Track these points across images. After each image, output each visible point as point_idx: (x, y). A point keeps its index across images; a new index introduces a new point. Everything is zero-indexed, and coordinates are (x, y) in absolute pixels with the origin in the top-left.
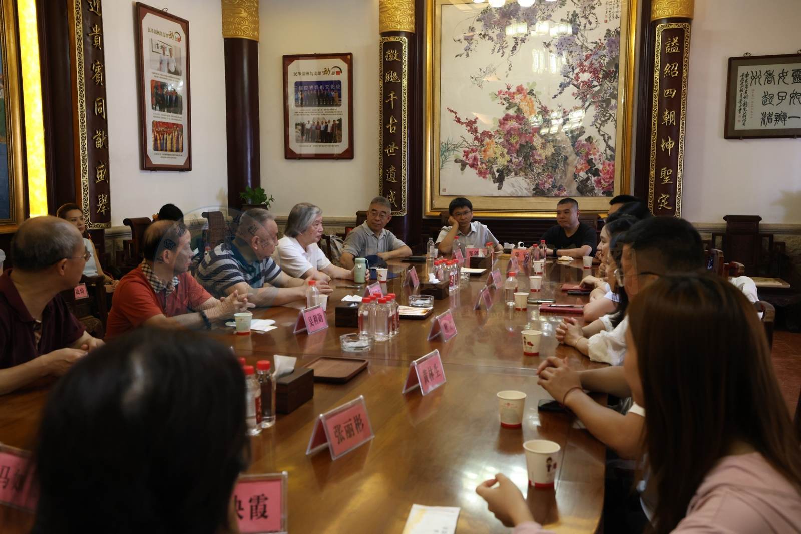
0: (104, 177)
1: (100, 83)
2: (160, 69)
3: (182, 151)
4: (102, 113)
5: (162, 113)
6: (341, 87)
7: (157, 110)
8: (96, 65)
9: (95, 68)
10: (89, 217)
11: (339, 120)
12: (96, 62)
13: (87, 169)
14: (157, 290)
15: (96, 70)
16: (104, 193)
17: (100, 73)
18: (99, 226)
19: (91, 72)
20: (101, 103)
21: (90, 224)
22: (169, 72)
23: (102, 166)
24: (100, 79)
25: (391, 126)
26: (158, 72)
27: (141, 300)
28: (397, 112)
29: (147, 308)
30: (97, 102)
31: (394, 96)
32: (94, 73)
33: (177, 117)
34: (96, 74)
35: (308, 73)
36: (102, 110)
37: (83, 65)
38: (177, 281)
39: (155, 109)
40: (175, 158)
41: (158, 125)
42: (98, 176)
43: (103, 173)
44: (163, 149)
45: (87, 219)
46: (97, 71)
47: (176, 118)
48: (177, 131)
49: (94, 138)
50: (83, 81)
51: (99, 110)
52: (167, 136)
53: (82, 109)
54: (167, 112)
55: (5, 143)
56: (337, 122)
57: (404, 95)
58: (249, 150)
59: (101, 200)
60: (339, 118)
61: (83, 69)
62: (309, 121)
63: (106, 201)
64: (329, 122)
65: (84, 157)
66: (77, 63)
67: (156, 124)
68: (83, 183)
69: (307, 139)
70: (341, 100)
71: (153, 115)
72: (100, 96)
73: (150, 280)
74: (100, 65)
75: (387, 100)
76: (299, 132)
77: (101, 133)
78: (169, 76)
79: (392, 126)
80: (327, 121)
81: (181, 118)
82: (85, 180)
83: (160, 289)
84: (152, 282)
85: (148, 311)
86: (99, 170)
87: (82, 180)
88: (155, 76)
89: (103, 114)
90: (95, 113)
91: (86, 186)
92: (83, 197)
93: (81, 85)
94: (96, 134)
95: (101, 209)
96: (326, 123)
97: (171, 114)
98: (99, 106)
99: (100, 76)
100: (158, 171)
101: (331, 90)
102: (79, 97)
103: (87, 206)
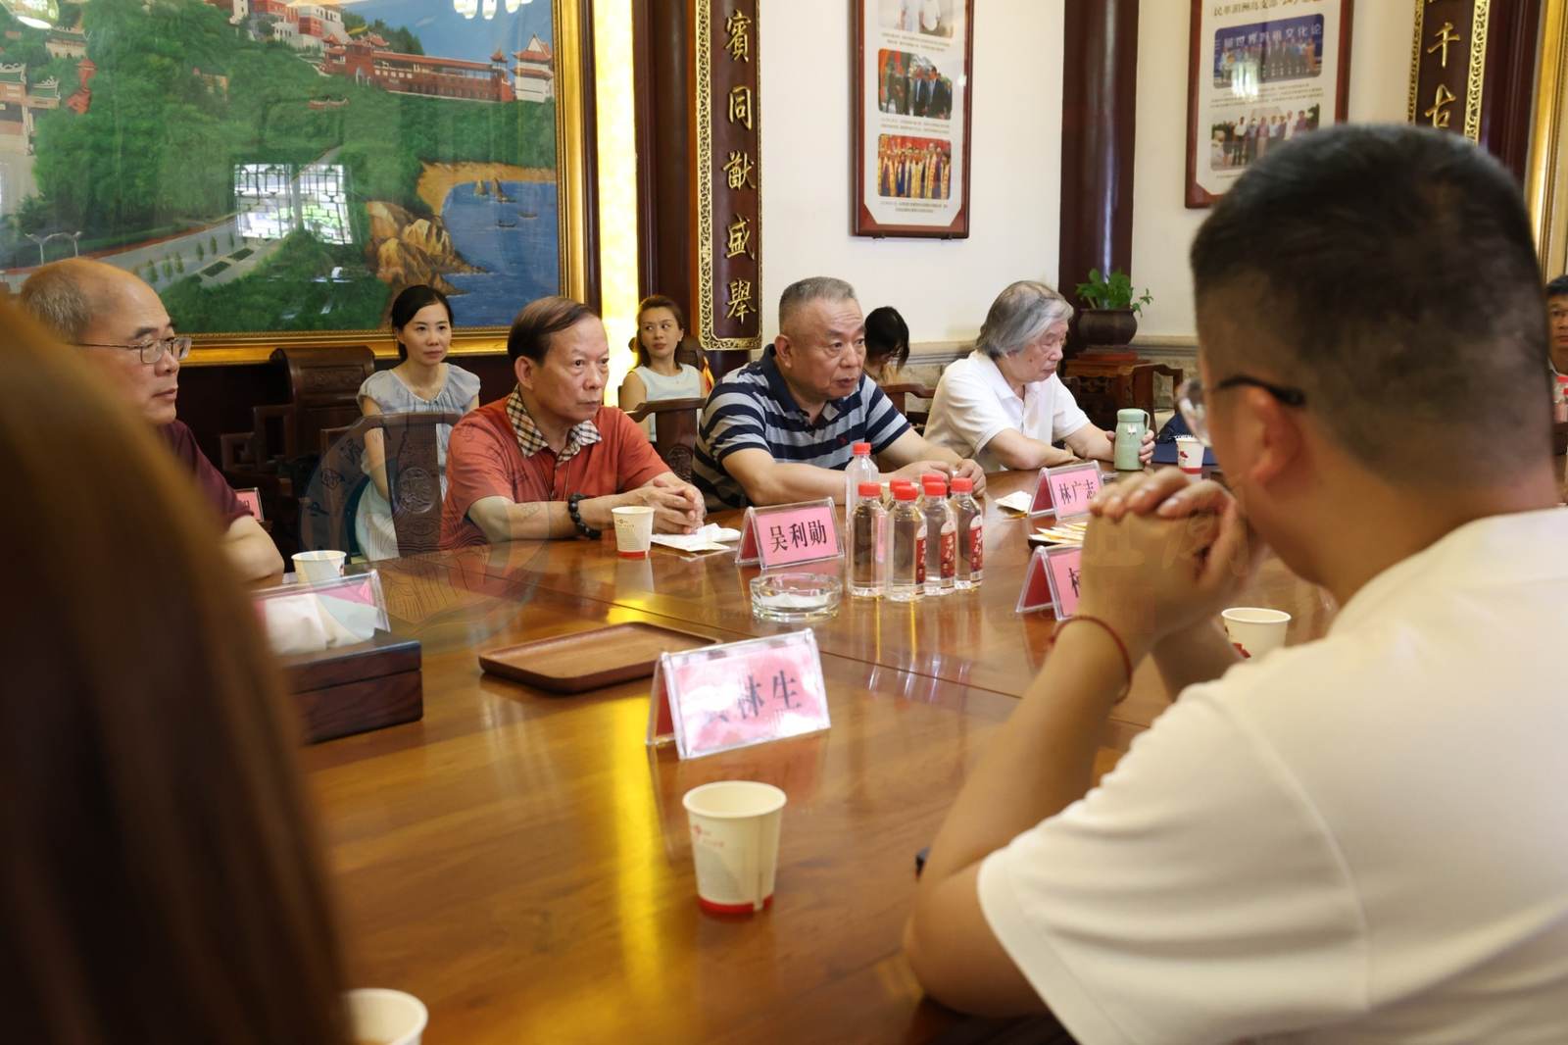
0: (745, 247)
1: (742, 56)
2: (902, 26)
3: (948, 196)
4: (746, 118)
5: (903, 117)
6: (1322, 30)
7: (892, 112)
8: (735, 21)
9: (732, 26)
10: (711, 325)
11: (1312, 110)
12: (735, 14)
13: (711, 230)
14: (530, 450)
15: (735, 30)
16: (745, 278)
17: (743, 37)
18: (732, 344)
19: (725, 35)
20: (743, 98)
21: (713, 339)
22: (924, 29)
23: (742, 225)
24: (743, 48)
25: (1435, 111)
26: (897, 32)
27: (466, 464)
28: (1455, 76)
29: (477, 482)
30: (736, 95)
31: (1451, 33)
32: (731, 36)
33: (937, 125)
34: (735, 39)
35: (1246, 7)
36: (746, 112)
37: (708, 21)
38: (594, 436)
39: (887, 111)
40: (931, 211)
41: (893, 142)
42: (731, 245)
43: (743, 238)
44: (901, 190)
45: (707, 330)
46: (736, 33)
47: (936, 128)
48: (938, 154)
49: (725, 169)
50: (708, 55)
51: (737, 111)
52: (914, 165)
53: (704, 110)
54: (916, 114)
55: (555, 182)
56: (1308, 115)
57: (1479, 30)
58: (1109, 194)
59: (737, 292)
60: (1314, 106)
61: (708, 31)
62: (1242, 119)
63: (747, 293)
64: (1290, 115)
65: (706, 206)
66: (698, 19)
67: (888, 142)
68: (703, 259)
69: (1237, 160)
70: (1320, 62)
71: (881, 122)
72: (744, 84)
73: (518, 427)
74: (745, 20)
75: (1431, 47)
76: (1220, 144)
77: (742, 157)
78: (923, 41)
79: (1441, 110)
80: (1285, 114)
81: (948, 126)
82: (705, 252)
83: (535, 448)
84: (521, 433)
85: (475, 488)
86: (735, 231)
87: (700, 252)
88: (889, 41)
89: (747, 120)
90: (729, 119)
91: (707, 264)
92: (701, 286)
93: (703, 64)
94: (730, 161)
95: (737, 311)
96: (1282, 118)
97: (924, 119)
98: (738, 105)
99: (743, 42)
100: (887, 239)
101: (1297, 40)
102: (698, 87)
103: (707, 303)
